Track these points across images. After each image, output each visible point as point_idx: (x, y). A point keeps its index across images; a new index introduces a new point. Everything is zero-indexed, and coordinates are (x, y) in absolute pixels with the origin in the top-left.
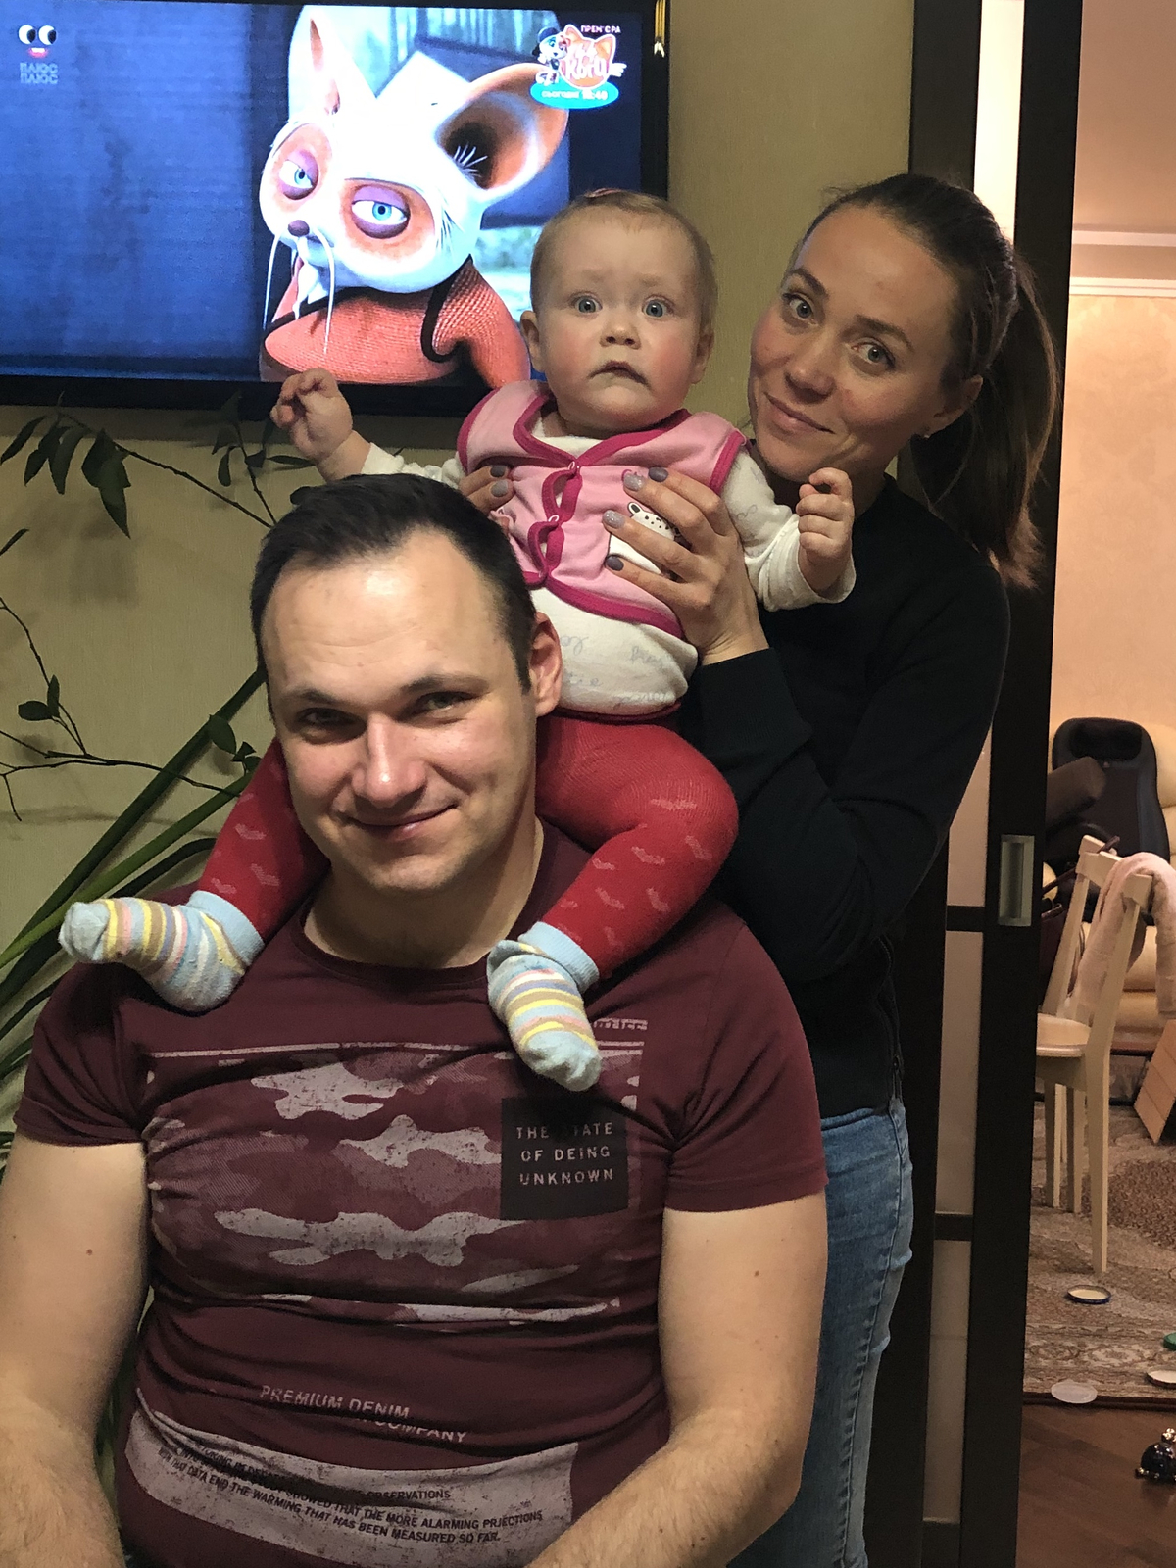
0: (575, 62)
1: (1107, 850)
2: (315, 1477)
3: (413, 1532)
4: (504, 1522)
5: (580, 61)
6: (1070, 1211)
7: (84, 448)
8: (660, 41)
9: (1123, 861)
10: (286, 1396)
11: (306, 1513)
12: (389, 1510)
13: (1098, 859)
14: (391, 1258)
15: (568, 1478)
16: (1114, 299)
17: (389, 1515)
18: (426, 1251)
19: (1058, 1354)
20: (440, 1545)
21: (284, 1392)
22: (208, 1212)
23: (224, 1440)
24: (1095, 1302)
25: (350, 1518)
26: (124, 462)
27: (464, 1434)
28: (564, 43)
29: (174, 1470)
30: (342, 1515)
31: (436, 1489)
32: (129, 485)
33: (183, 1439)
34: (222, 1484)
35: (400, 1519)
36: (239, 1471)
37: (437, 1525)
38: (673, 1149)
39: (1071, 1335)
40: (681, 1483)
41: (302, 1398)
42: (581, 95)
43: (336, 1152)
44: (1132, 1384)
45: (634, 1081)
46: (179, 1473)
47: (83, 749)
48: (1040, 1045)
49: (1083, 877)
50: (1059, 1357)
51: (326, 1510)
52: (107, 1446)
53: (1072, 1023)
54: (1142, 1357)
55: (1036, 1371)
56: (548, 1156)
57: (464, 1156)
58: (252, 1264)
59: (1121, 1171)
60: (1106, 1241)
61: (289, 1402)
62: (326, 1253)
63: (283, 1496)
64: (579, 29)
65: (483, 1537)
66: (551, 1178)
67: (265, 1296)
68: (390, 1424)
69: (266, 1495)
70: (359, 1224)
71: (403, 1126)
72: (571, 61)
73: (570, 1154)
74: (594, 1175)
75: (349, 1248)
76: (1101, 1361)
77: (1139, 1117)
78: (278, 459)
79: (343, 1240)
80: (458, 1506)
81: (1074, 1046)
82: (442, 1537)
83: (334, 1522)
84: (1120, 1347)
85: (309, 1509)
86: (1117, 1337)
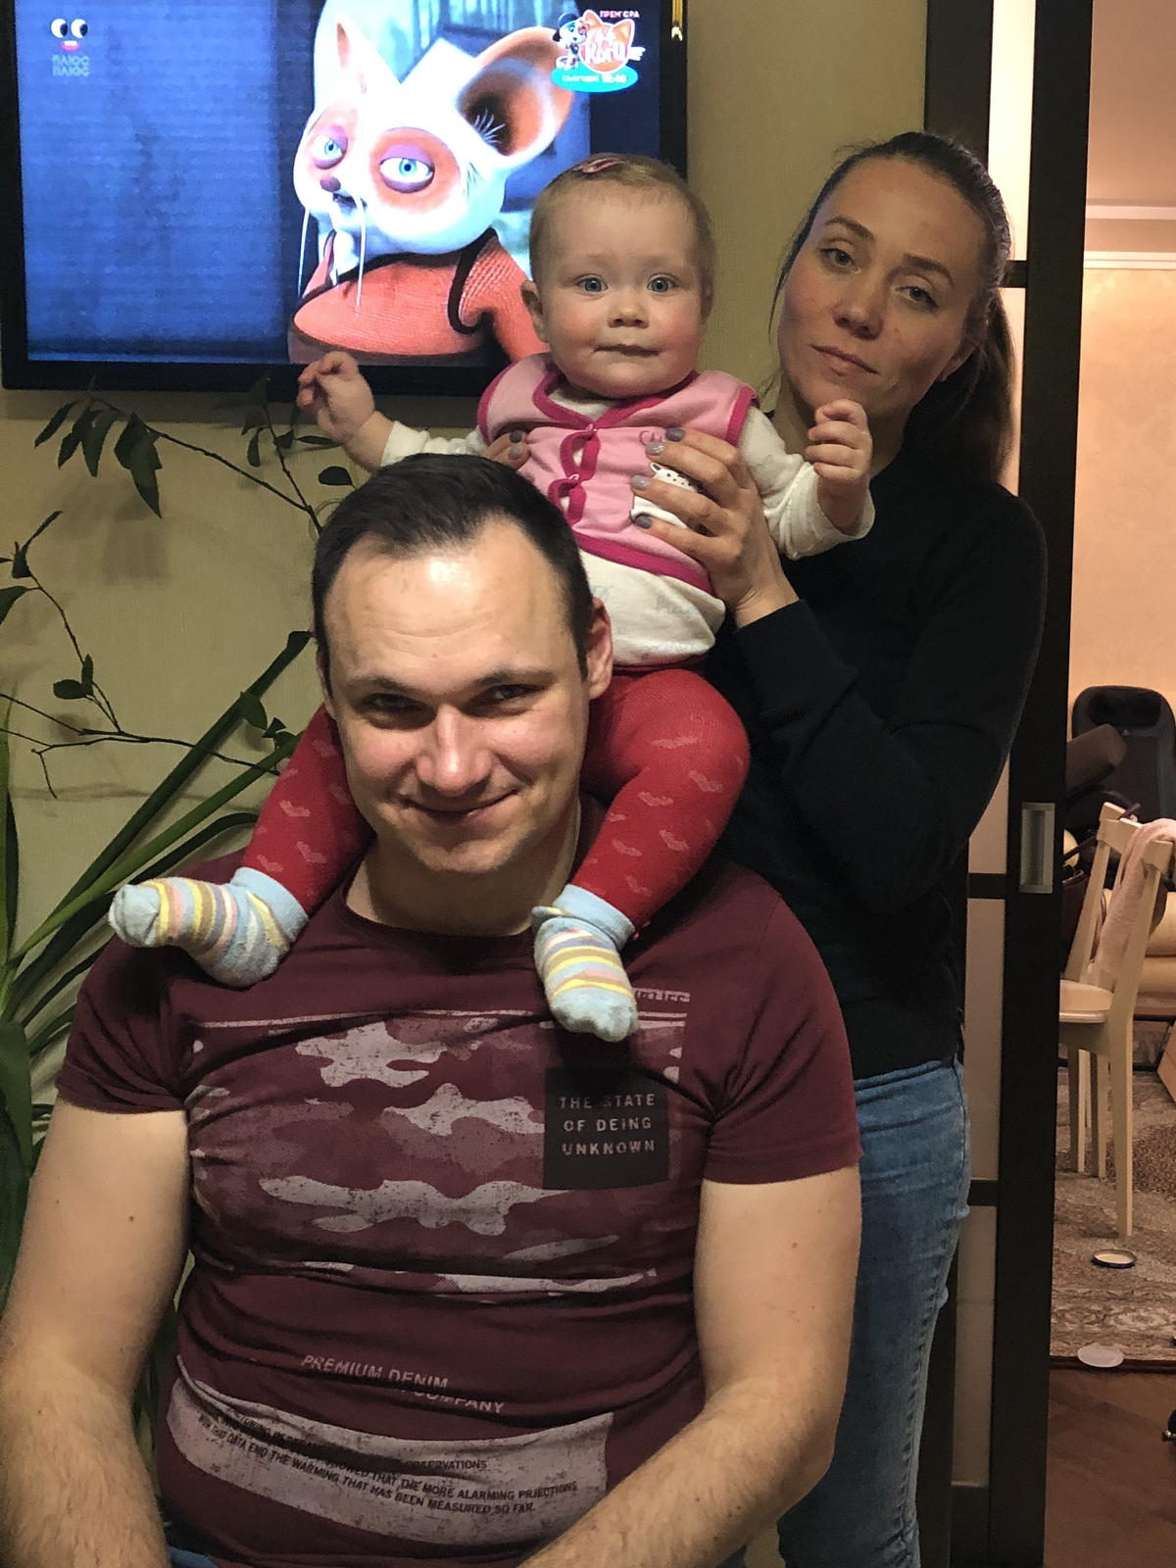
0: (594, 46)
1: (1127, 816)
2: (353, 1447)
3: (448, 1504)
4: (539, 1493)
5: (600, 45)
6: (1095, 1176)
7: (117, 430)
8: (678, 25)
9: (1143, 828)
10: (327, 1364)
11: (344, 1483)
12: (424, 1479)
13: (1119, 827)
14: (434, 1226)
15: (602, 1448)
16: (1128, 273)
17: (425, 1486)
18: (468, 1220)
19: (1085, 1317)
20: (476, 1516)
21: (326, 1360)
22: (253, 1181)
23: (262, 1408)
24: (1120, 1266)
25: (387, 1487)
26: (156, 444)
27: (502, 1405)
28: (584, 28)
29: (214, 1437)
30: (379, 1484)
31: (473, 1459)
32: (160, 467)
33: (223, 1407)
34: (260, 1452)
35: (436, 1490)
36: (278, 1440)
37: (473, 1496)
38: (713, 1121)
39: (1097, 1299)
40: (718, 1452)
41: (343, 1367)
42: (600, 79)
43: (382, 1121)
44: (1157, 1347)
45: (677, 1053)
46: (220, 1441)
47: (116, 725)
48: (1064, 1011)
49: (1104, 844)
50: (1086, 1321)
51: (364, 1480)
52: (144, 1413)
53: (1095, 988)
54: (1167, 1320)
55: (1064, 1336)
56: (590, 1125)
57: (508, 1125)
58: (296, 1231)
59: (1146, 1135)
60: (1131, 1205)
61: (328, 1370)
62: (369, 1221)
63: (321, 1465)
64: (599, 15)
65: (519, 1507)
66: (594, 1148)
67: (308, 1264)
68: (428, 1395)
69: (305, 1464)
70: (402, 1192)
71: (448, 1096)
72: (591, 46)
73: (612, 1124)
74: (635, 1146)
75: (393, 1215)
76: (1128, 1324)
77: (1161, 1082)
78: (305, 439)
79: (386, 1208)
80: (496, 1477)
81: (1095, 1012)
82: (478, 1508)
83: (371, 1492)
84: (1146, 1310)
85: (346, 1478)
86: (1142, 1301)
